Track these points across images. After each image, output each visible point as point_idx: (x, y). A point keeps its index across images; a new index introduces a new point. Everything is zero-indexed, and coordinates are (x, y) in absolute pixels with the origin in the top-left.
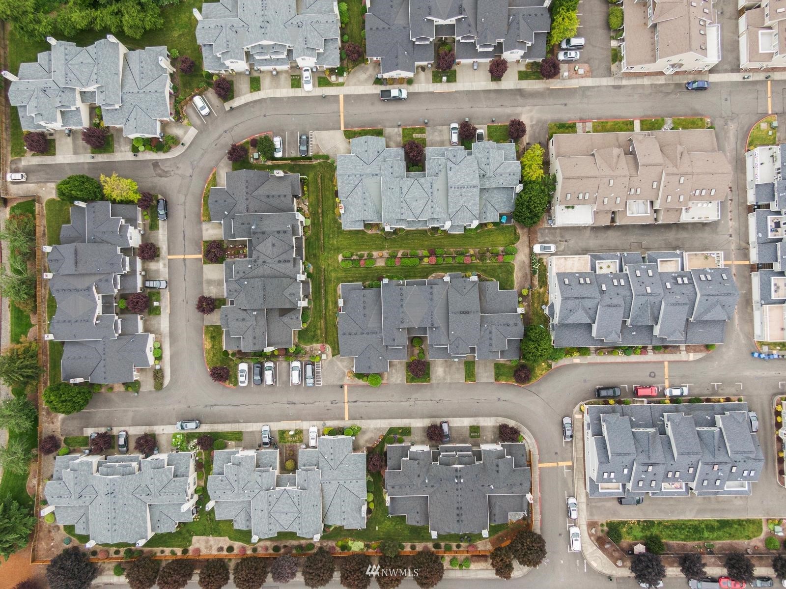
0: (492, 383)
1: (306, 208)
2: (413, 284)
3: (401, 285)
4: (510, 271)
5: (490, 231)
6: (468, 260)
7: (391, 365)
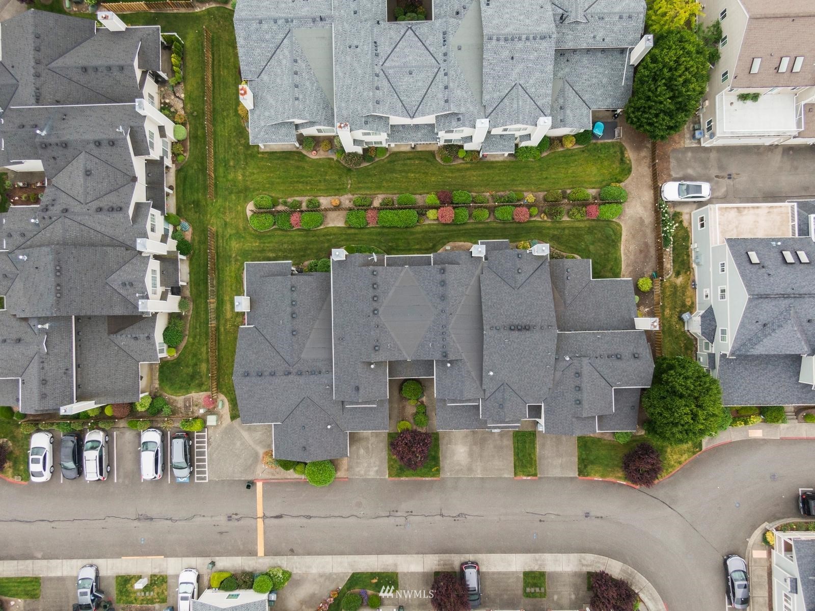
0: (572, 479)
1: (179, 105)
2: (404, 262)
3: (375, 264)
4: (612, 239)
5: (569, 154)
6: (522, 214)
7: (354, 439)
